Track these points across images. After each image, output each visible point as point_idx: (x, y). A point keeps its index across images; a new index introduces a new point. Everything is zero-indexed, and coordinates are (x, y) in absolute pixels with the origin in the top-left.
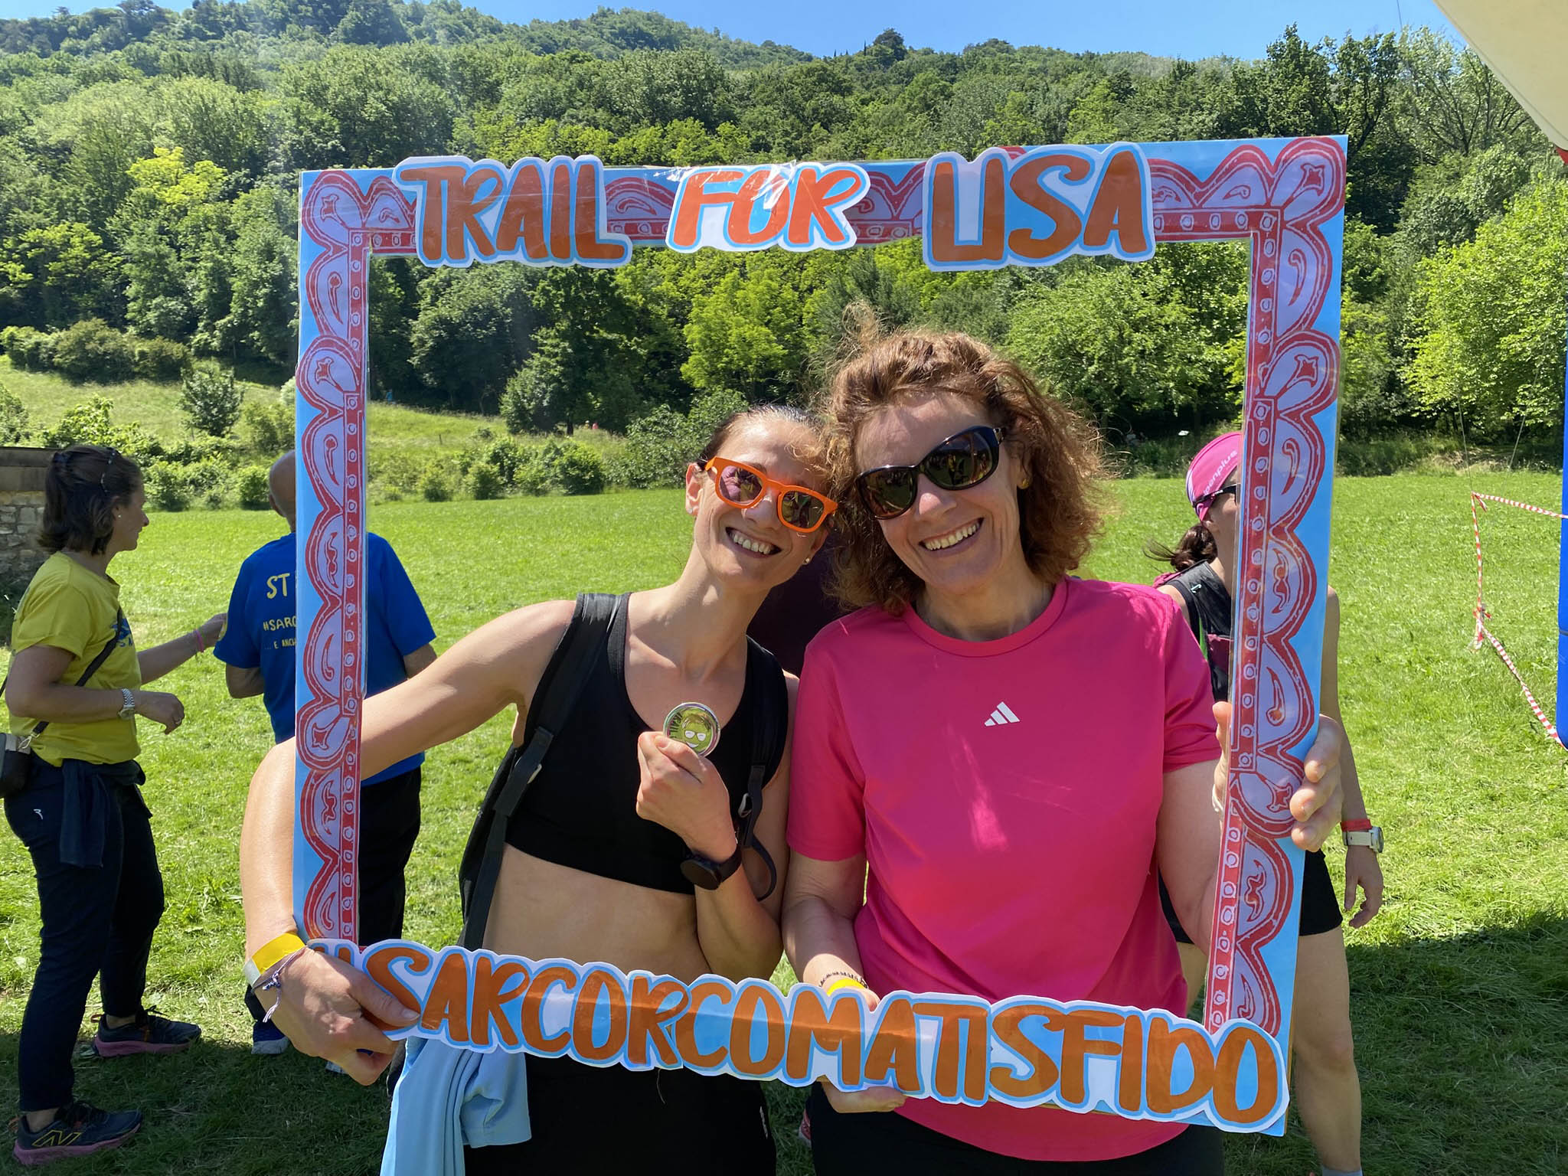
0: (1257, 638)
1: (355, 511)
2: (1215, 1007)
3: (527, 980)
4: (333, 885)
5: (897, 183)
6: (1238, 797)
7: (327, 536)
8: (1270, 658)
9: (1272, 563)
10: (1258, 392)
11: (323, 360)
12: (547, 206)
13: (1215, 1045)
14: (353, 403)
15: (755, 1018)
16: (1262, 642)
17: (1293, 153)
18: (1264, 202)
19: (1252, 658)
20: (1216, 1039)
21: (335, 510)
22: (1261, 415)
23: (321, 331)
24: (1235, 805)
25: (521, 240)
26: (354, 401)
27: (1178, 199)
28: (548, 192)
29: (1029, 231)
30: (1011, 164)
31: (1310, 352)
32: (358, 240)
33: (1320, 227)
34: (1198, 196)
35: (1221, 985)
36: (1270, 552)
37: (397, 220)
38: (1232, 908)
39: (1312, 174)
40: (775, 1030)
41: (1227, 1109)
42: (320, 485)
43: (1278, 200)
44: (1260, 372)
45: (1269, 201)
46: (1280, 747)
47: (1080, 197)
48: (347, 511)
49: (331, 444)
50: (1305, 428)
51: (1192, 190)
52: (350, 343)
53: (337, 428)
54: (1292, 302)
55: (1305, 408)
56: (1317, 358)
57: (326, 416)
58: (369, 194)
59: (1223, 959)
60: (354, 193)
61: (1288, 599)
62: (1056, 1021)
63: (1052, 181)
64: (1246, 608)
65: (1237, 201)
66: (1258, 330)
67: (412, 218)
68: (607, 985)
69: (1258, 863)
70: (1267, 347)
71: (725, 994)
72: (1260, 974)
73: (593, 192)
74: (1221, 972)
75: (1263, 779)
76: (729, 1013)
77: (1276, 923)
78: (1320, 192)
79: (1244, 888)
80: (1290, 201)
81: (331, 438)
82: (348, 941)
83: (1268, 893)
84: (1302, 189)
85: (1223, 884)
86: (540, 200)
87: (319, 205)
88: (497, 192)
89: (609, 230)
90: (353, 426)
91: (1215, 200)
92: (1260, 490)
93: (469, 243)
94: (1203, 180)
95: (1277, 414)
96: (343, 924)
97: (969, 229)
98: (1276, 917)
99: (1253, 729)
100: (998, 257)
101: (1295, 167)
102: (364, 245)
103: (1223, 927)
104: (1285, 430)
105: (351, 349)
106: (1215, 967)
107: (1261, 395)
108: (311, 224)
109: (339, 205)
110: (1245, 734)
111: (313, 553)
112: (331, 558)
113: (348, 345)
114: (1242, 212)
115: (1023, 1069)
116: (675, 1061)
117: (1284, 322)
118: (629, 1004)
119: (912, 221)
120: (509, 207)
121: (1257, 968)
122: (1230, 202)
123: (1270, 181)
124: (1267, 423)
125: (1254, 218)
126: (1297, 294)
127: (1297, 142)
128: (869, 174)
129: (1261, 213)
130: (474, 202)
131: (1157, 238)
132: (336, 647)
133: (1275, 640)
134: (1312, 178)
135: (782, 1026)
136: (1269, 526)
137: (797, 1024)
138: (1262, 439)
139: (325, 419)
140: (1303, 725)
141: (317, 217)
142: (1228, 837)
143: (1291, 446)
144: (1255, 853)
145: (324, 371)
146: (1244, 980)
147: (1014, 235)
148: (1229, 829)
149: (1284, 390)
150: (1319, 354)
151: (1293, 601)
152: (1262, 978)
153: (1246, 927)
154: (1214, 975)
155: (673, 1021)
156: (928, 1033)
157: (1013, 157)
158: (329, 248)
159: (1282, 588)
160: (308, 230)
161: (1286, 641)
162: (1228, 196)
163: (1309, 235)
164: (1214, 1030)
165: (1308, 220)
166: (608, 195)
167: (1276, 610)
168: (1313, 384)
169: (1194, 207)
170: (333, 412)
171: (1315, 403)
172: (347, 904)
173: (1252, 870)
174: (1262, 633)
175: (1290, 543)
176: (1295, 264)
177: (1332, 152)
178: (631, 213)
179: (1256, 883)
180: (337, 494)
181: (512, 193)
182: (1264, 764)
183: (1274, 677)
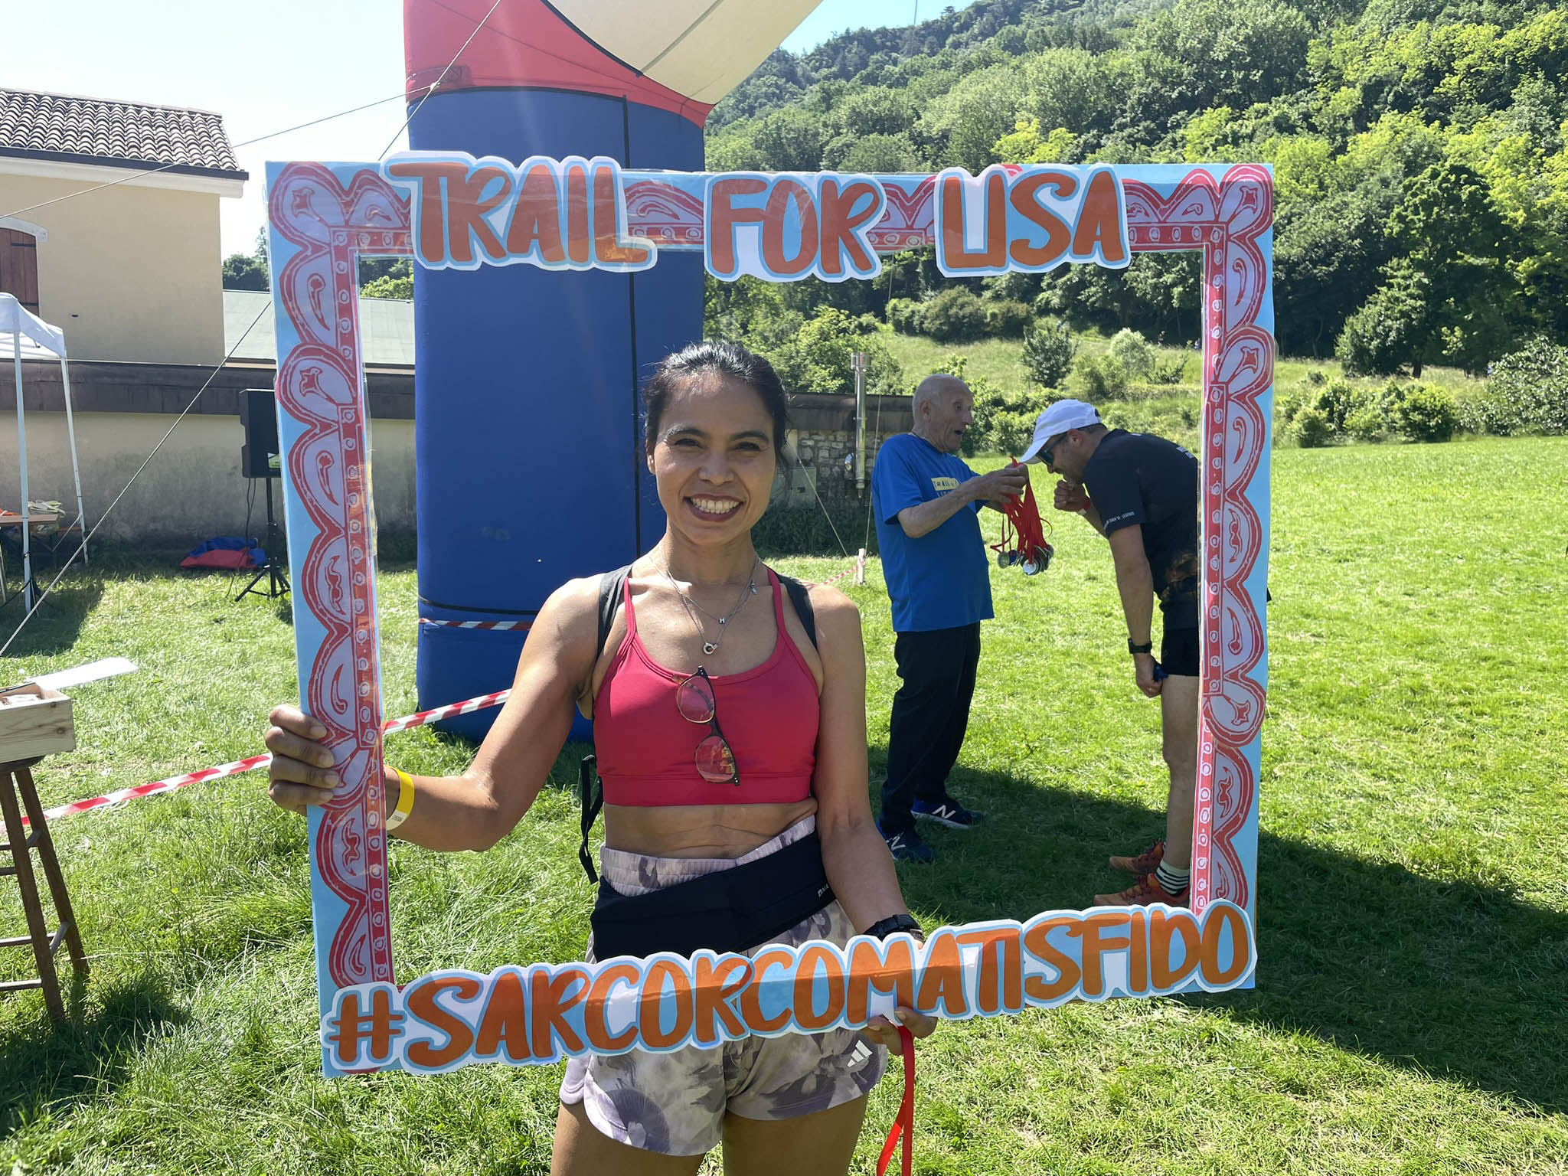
0: (1219, 584)
1: (359, 531)
2: (1199, 893)
3: (587, 983)
4: (362, 928)
5: (909, 195)
6: (1210, 717)
7: (326, 561)
8: (1229, 600)
9: (1228, 520)
10: (1213, 379)
11: (309, 371)
12: (563, 208)
13: (1200, 923)
14: (349, 416)
15: (815, 976)
16: (1223, 586)
17: (1233, 177)
18: (1213, 219)
19: (1216, 601)
20: (1200, 920)
21: (334, 531)
22: (1216, 400)
23: (302, 337)
24: (1208, 723)
25: (535, 243)
26: (351, 414)
27: (1147, 214)
28: (562, 195)
29: (1028, 241)
30: (1010, 181)
31: (1252, 344)
32: (341, 239)
33: (1256, 240)
34: (1163, 212)
35: (1202, 874)
36: (1227, 513)
37: (388, 219)
38: (1208, 809)
39: (1248, 194)
40: (836, 982)
41: (1211, 976)
42: (315, 506)
43: (1224, 218)
44: (1214, 363)
45: (1217, 217)
46: (1241, 672)
47: (1069, 210)
48: (351, 532)
49: (325, 461)
50: (1250, 408)
51: (1157, 207)
52: (341, 349)
53: (332, 444)
54: (1238, 302)
55: (1250, 391)
56: (1257, 349)
57: (317, 431)
58: (351, 188)
59: (1203, 851)
60: (333, 187)
61: (1240, 550)
62: (1076, 928)
63: (1045, 196)
64: (1209, 559)
65: (1193, 217)
66: (1211, 327)
67: (407, 216)
68: (670, 971)
69: (1226, 769)
70: (1220, 340)
71: (787, 960)
72: (1231, 859)
73: (613, 195)
74: (1202, 863)
75: (1228, 699)
76: (790, 974)
77: (1241, 816)
78: (1255, 211)
79: (1217, 791)
80: (1233, 217)
81: (324, 454)
82: (384, 983)
83: (1235, 793)
84: (1242, 207)
85: (1200, 790)
86: (555, 202)
87: (289, 199)
88: (505, 192)
89: (630, 234)
90: (352, 441)
91: (1177, 218)
92: (1217, 461)
93: (475, 243)
94: (1166, 197)
95: (1229, 396)
96: (377, 966)
97: (975, 239)
98: (1241, 812)
99: (1220, 659)
100: (1000, 264)
101: (1235, 191)
102: (349, 244)
103: (1202, 826)
104: (1235, 411)
105: (343, 359)
106: (1197, 860)
107: (1216, 382)
108: (279, 219)
109: (313, 200)
110: (1213, 664)
111: (311, 580)
112: (334, 584)
113: (339, 355)
114: (1197, 226)
115: (1051, 975)
116: (743, 1031)
117: (1232, 319)
118: (693, 986)
119: (925, 230)
120: (520, 209)
121: (1229, 854)
122: (1187, 218)
123: (1217, 200)
124: (1220, 406)
125: (1207, 232)
126: (1241, 295)
127: (1238, 167)
128: (884, 185)
129: (1212, 228)
130: (479, 202)
131: (1132, 248)
132: (347, 679)
133: (1232, 584)
134: (1249, 198)
135: (840, 979)
136: (1225, 491)
137: (854, 974)
138: (1217, 419)
139: (315, 434)
140: (1256, 652)
141: (288, 212)
142: (1203, 751)
143: (1240, 424)
144: (1224, 761)
145: (311, 382)
146: (1219, 866)
147: (1014, 244)
148: (1203, 744)
149: (1234, 376)
150: (1259, 346)
151: (1244, 552)
152: (1233, 863)
153: (1220, 823)
154: (1197, 866)
155: (737, 995)
156: (970, 957)
157: (1012, 174)
158: (306, 248)
159: (1236, 542)
160: (277, 226)
161: (1241, 585)
162: (1186, 212)
163: (1248, 247)
164: (1199, 912)
165: (1247, 233)
166: (628, 198)
167: (1232, 560)
168: (1255, 371)
169: (1160, 222)
170: (326, 427)
171: (1257, 386)
172: (380, 944)
173: (1221, 776)
174: (1223, 580)
175: (1241, 504)
176: (1237, 271)
177: (1261, 176)
178: (654, 217)
179: (1225, 786)
180: (335, 513)
181: (523, 192)
182: (1230, 688)
183: (1233, 615)
